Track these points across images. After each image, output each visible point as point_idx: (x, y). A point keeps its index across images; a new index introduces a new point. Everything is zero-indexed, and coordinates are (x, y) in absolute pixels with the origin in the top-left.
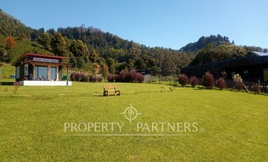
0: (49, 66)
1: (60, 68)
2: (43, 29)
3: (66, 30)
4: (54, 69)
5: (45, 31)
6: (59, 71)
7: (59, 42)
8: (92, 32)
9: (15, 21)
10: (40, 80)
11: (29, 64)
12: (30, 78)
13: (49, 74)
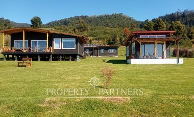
0: (156, 43)
1: (168, 44)
2: (148, 20)
3: (165, 17)
4: (161, 45)
5: (149, 21)
6: (167, 47)
7: (160, 26)
8: (186, 14)
9: (130, 19)
10: (147, 58)
11: (136, 42)
12: (137, 57)
13: (156, 51)
